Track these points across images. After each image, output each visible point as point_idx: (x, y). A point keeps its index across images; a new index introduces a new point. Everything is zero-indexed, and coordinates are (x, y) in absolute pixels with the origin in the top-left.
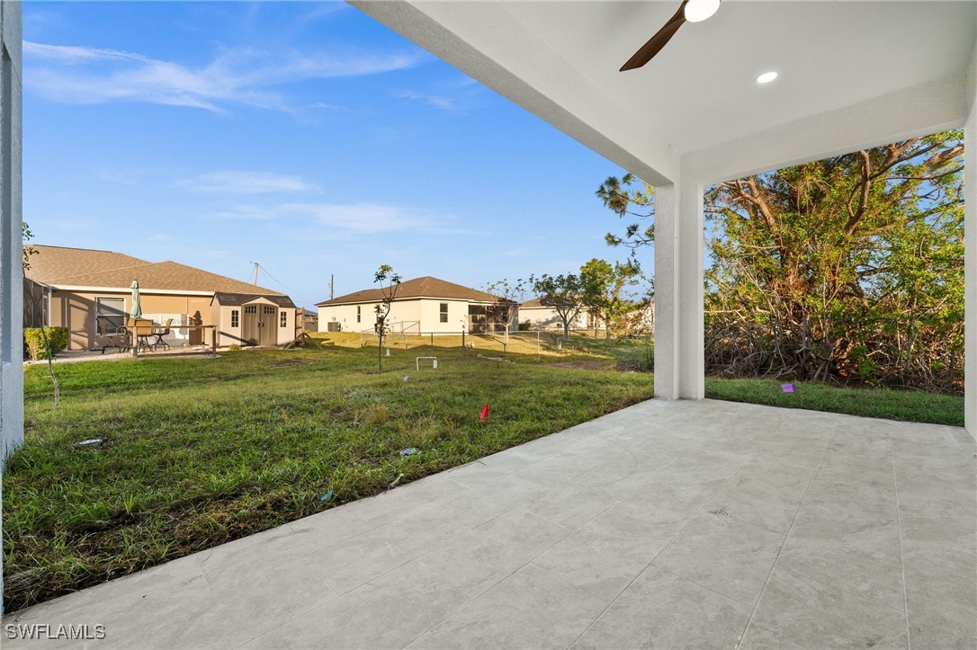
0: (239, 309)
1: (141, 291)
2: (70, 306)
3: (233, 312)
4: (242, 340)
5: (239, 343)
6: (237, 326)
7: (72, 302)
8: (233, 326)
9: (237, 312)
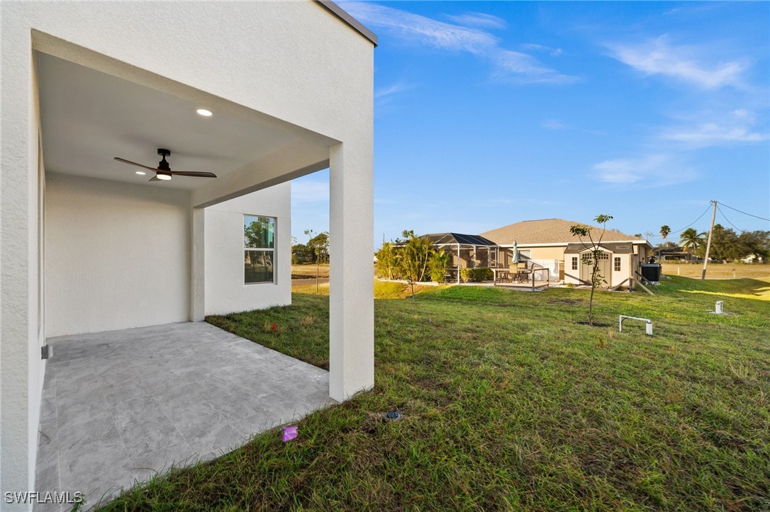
0: (577, 255)
1: (518, 246)
2: (508, 255)
3: (573, 259)
4: (580, 280)
5: (578, 282)
6: (576, 269)
7: (508, 253)
8: (573, 268)
9: (576, 258)
